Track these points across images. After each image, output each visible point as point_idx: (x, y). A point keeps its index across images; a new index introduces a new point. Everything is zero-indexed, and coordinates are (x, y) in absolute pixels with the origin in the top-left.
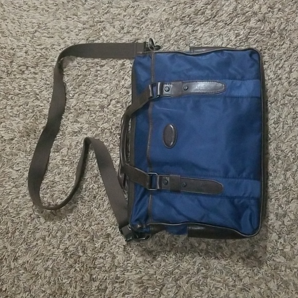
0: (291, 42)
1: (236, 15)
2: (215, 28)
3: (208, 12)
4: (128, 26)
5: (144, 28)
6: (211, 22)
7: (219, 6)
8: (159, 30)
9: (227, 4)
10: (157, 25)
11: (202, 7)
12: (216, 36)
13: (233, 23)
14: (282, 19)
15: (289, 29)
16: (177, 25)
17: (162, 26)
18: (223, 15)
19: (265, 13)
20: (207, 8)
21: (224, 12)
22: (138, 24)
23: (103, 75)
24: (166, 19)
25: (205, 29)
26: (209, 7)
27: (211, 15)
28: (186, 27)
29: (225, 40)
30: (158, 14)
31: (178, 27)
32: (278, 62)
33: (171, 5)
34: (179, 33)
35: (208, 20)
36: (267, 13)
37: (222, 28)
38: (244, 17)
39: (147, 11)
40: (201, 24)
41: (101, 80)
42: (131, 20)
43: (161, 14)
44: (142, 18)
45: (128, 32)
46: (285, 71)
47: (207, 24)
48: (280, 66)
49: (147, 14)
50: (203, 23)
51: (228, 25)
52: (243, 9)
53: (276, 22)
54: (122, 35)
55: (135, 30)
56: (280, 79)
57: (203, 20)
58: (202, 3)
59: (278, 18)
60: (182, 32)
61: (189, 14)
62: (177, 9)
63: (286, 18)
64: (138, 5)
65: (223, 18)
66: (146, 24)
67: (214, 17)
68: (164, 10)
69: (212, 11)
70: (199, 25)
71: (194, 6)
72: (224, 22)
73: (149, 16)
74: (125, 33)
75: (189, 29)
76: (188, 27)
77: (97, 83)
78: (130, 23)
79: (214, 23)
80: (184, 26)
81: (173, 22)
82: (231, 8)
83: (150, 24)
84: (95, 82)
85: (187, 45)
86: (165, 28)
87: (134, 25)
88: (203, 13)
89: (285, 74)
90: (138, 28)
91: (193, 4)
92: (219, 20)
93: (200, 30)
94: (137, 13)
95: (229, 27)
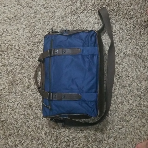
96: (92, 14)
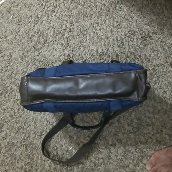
0: (90, 35)
1: (56, 35)
2: (49, 47)
3: (42, 40)
4: (4, 68)
5: (13, 64)
6: (46, 45)
7: (46, 35)
8: (21, 61)
9: (49, 32)
10: (19, 59)
11: (37, 39)
12: (52, 50)
13: (57, 40)
14: (79, 26)
15: (85, 29)
16: (30, 54)
17: (22, 59)
18: (50, 38)
19: (70, 27)
20: (40, 39)
21: (49, 36)
22: (9, 63)
23: (4, 100)
24: (22, 54)
25: (45, 49)
26: (41, 37)
27: (44, 41)
28: (35, 53)
29: (57, 50)
30: (17, 54)
31: (31, 55)
32: (89, 48)
33: (21, 46)
34: (33, 58)
35: (44, 44)
36: (71, 27)
37: (53, 45)
38: (61, 34)
39: (10, 55)
40: (41, 48)
41: (4, 103)
42: (4, 63)
43: (18, 53)
44: (9, 60)
45: (6, 70)
46: (94, 50)
47: (44, 46)
48: (91, 49)
49: (11, 57)
50: (42, 47)
51: (55, 42)
52: (58, 30)
53: (77, 29)
54: (3, 73)
55: (9, 68)
56: (94, 56)
57: (41, 46)
58: (36, 37)
59: (77, 27)
60: (34, 57)
61: (33, 46)
62: (25, 47)
63: (81, 25)
64: (4, 54)
65: (51, 39)
66: (13, 62)
67: (46, 41)
68: (19, 50)
69: (43, 39)
70: (40, 49)
71: (33, 41)
72: (52, 41)
73: (13, 57)
74: (4, 72)
75: (37, 54)
76: (36, 53)
77: (3, 105)
78: (5, 65)
79: (48, 44)
80: (34, 53)
81: (27, 54)
82: (52, 33)
83: (15, 60)
84: (1, 105)
85: (40, 62)
86: (24, 59)
87: (7, 65)
88: (39, 42)
89: (95, 52)
90: (10, 66)
91: (32, 40)
92: (49, 42)
93: (42, 51)
94: (6, 58)
95: (56, 43)
96: (55, 46)
